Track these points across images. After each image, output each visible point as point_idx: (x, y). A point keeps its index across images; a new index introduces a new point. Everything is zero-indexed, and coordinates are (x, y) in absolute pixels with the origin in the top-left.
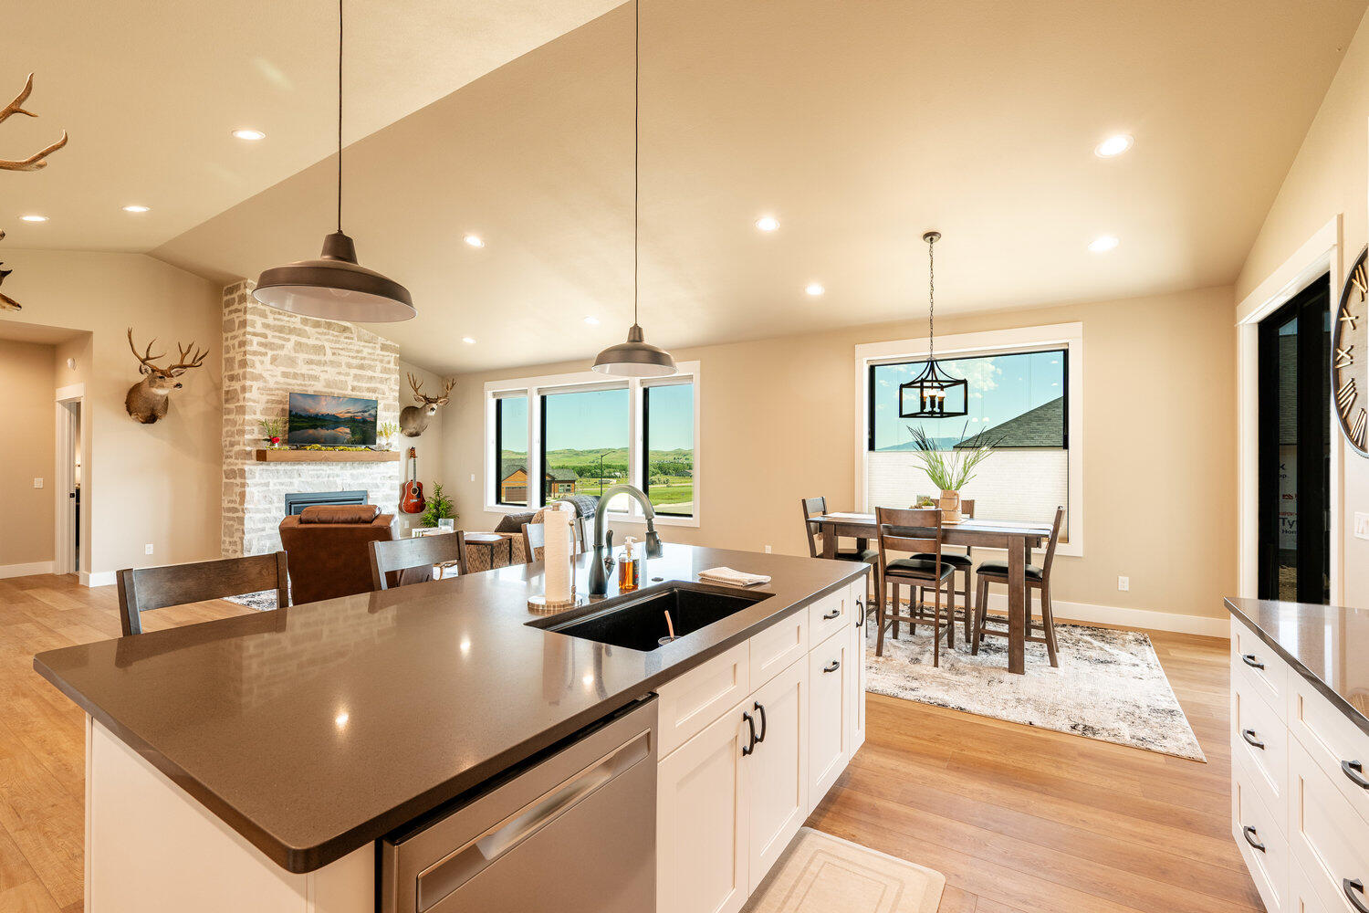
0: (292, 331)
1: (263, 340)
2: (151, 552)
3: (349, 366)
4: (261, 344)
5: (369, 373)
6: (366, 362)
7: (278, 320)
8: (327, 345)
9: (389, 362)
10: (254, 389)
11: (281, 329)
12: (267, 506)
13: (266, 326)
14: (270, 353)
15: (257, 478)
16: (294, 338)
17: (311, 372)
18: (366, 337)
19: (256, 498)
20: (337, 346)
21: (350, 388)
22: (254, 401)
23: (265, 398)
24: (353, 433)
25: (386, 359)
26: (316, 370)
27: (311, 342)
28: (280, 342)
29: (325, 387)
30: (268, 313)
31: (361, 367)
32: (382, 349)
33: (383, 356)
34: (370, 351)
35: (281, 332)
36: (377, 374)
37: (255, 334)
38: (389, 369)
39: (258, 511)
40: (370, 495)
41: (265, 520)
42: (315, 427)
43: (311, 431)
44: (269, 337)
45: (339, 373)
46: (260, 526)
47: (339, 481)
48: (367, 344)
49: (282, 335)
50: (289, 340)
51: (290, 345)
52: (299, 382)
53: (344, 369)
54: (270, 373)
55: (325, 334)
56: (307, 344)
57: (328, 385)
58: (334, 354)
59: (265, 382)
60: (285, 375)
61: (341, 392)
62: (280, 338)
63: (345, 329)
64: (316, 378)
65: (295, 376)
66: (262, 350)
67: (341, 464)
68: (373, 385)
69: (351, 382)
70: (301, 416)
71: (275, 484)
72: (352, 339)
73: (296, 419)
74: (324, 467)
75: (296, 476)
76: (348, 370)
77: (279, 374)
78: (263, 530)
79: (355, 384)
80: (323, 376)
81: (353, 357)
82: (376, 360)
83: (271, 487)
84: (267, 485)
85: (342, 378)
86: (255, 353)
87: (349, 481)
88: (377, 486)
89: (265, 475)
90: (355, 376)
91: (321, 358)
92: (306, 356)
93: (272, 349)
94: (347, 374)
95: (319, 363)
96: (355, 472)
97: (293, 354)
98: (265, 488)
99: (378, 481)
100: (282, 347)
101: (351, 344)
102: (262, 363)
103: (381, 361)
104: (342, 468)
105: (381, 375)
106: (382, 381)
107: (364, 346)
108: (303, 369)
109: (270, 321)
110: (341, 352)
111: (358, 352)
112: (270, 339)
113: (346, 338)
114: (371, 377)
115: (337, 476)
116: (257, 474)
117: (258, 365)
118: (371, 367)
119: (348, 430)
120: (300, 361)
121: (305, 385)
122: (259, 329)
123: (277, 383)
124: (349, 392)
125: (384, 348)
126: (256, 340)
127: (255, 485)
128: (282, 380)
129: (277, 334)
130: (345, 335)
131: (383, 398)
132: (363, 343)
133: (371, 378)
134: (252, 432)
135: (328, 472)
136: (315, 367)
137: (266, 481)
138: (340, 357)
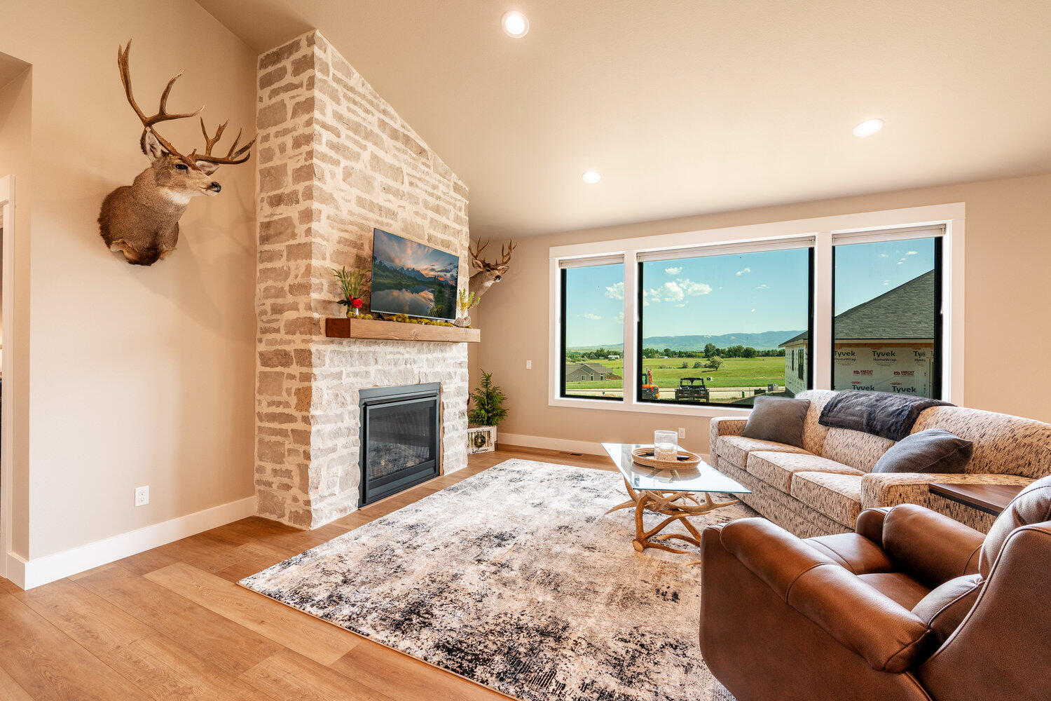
0: (368, 135)
1: (335, 140)
2: (146, 501)
3: (426, 205)
4: (333, 146)
5: (444, 220)
6: (441, 203)
7: (354, 112)
8: (405, 169)
9: (460, 209)
10: (323, 217)
11: (356, 128)
12: (339, 411)
13: (339, 117)
14: (344, 163)
15: (327, 365)
16: (370, 147)
17: (388, 205)
18: (441, 170)
19: (325, 397)
20: (415, 173)
21: (426, 237)
22: (322, 237)
23: (336, 235)
24: (436, 300)
25: (458, 204)
26: (394, 203)
27: (389, 159)
28: (357, 149)
31: (437, 210)
32: (455, 190)
33: (456, 200)
34: (445, 189)
35: (356, 132)
36: (451, 223)
37: (324, 126)
38: (461, 218)
39: (328, 420)
40: (444, 388)
41: (337, 434)
42: (399, 287)
43: (396, 293)
44: (342, 135)
45: (417, 213)
46: (330, 444)
48: (442, 179)
49: (357, 138)
50: (364, 148)
51: (366, 157)
52: (376, 217)
53: (421, 208)
54: (343, 194)
55: (403, 151)
56: (384, 161)
57: (405, 227)
58: (412, 184)
59: (337, 208)
60: (361, 202)
61: (419, 240)
62: (356, 142)
63: (422, 152)
64: (394, 215)
65: (372, 206)
66: (332, 153)
69: (427, 228)
71: (348, 375)
72: (429, 167)
73: (380, 272)
74: (401, 349)
75: (372, 362)
76: (425, 211)
77: (353, 198)
78: (334, 450)
79: (432, 232)
80: (402, 214)
81: (429, 194)
82: (450, 203)
83: (345, 380)
84: (339, 376)
85: (419, 220)
86: (324, 158)
87: (425, 369)
89: (336, 359)
90: (432, 222)
91: (399, 186)
92: (383, 179)
93: (345, 157)
94: (424, 217)
95: (397, 193)
96: (430, 356)
97: (369, 172)
98: (336, 382)
99: (452, 370)
100: (357, 157)
101: (427, 173)
102: (333, 175)
103: (454, 206)
104: (419, 351)
105: (454, 225)
106: (453, 232)
107: (439, 181)
108: (380, 198)
109: (343, 110)
110: (418, 182)
111: (435, 187)
112: (343, 141)
113: (423, 164)
114: (446, 226)
115: (414, 362)
116: (327, 361)
117: (327, 177)
118: (445, 213)
119: (431, 296)
120: (376, 185)
122: (329, 118)
123: (351, 213)
124: (425, 243)
125: (457, 188)
126: (326, 135)
127: (325, 377)
128: (357, 210)
129: (352, 134)
130: (422, 159)
132: (438, 177)
134: (320, 289)
135: (407, 356)
136: (391, 197)
137: (338, 370)
138: (418, 191)
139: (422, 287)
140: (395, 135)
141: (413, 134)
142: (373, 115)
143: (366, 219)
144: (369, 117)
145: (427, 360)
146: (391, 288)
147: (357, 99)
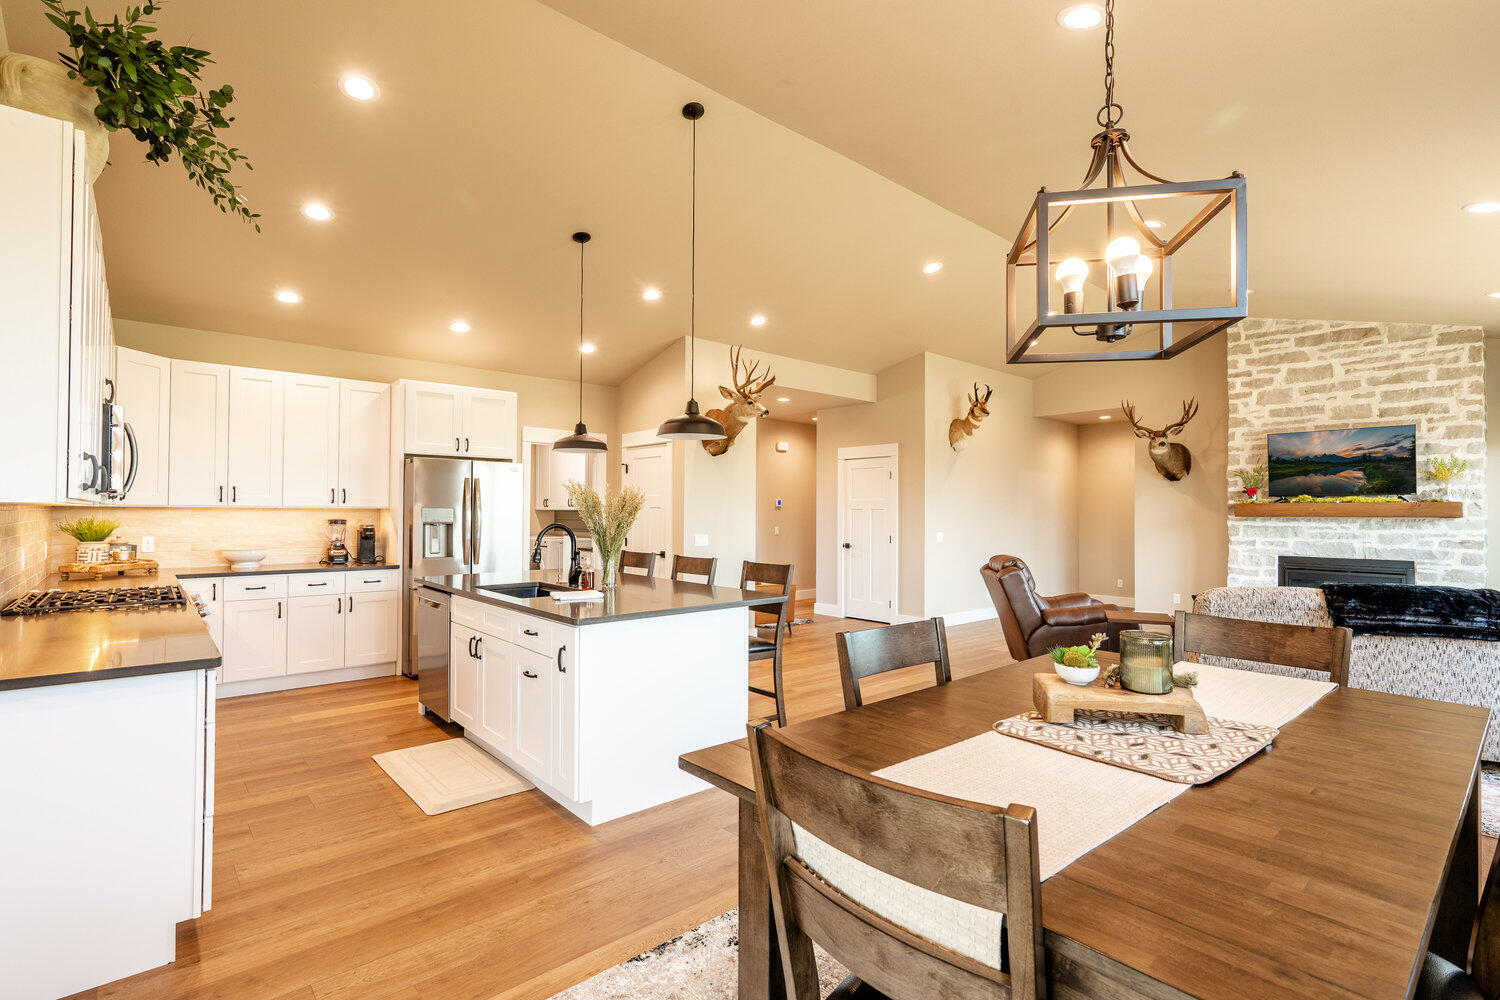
0: (1282, 359)
1: (1246, 379)
2: (1179, 602)
3: (1374, 382)
4: (1245, 384)
5: (1414, 385)
6: (1407, 369)
7: (1265, 350)
8: (1336, 363)
9: (1457, 359)
10: (1238, 436)
11: (1268, 361)
12: (1254, 568)
13: (1251, 362)
14: (1256, 392)
15: (1241, 535)
16: (1285, 367)
17: (1310, 403)
18: (1408, 333)
19: (1242, 557)
20: (1353, 359)
21: (1376, 413)
22: (1238, 449)
23: (1250, 444)
24: (1369, 477)
25: (1451, 355)
26: (1319, 399)
27: (1311, 365)
28: (1268, 376)
29: (1332, 418)
30: (1253, 346)
31: (1398, 379)
32: (1440, 342)
33: (1444, 352)
34: (1415, 351)
35: (1268, 364)
36: (1432, 382)
37: (1237, 375)
38: (1457, 370)
39: (1242, 572)
40: (1419, 568)
42: (1306, 473)
44: (1254, 373)
45: (1357, 396)
47: (1357, 544)
48: (1407, 343)
49: (1270, 367)
50: (1278, 370)
51: (1280, 377)
52: (1292, 419)
53: (1365, 388)
54: (1255, 414)
55: (1332, 349)
56: (1305, 370)
57: (1337, 415)
58: (1347, 372)
59: (1250, 425)
60: (1274, 413)
61: (1360, 421)
62: (1267, 371)
63: (1367, 332)
64: (1319, 410)
65: (1289, 412)
66: (1247, 390)
67: (1361, 521)
68: (1421, 402)
69: (1376, 404)
70: (1284, 461)
71: (1263, 544)
72: (1379, 342)
73: (1278, 466)
74: (1333, 525)
75: (1291, 534)
76: (1371, 389)
77: (1267, 414)
79: (1385, 405)
80: (1329, 405)
81: (1380, 369)
82: (1428, 362)
83: (1258, 546)
84: (1253, 543)
85: (1362, 401)
86: (1238, 396)
87: (1375, 544)
88: (1431, 555)
89: (1250, 531)
90: (1386, 396)
91: (1327, 381)
92: (1304, 385)
93: (1257, 387)
94: (1371, 395)
95: (1323, 389)
96: (1386, 532)
97: (1285, 386)
98: (1249, 547)
99: (1435, 548)
100: (1271, 381)
101: (1376, 350)
102: (1246, 405)
103: (1440, 361)
104: (1362, 527)
105: (1438, 384)
106: (1440, 392)
107: (1403, 348)
108: (1299, 401)
109: (1256, 354)
110: (1357, 366)
111: (1390, 358)
112: (1255, 376)
113: (1367, 344)
114: (1417, 391)
115: (1354, 536)
116: (1241, 533)
117: (1241, 408)
118: (1420, 376)
120: (1295, 394)
121: (1302, 421)
122: (1242, 366)
123: (1264, 425)
124: (1374, 419)
125: (1444, 339)
126: (1238, 381)
127: (1240, 543)
128: (1271, 420)
129: (1263, 367)
130: (1367, 340)
131: (1444, 419)
132: (1400, 344)
133: (1416, 393)
134: (1235, 484)
135: (1340, 531)
136: (1316, 395)
137: (1252, 539)
138: (1358, 374)
139: (1341, 469)
140: (1319, 340)
141: (1349, 324)
142: (1287, 340)
143: (1282, 424)
144: (1285, 344)
145: (1380, 536)
146: (1293, 475)
147: (1268, 338)
